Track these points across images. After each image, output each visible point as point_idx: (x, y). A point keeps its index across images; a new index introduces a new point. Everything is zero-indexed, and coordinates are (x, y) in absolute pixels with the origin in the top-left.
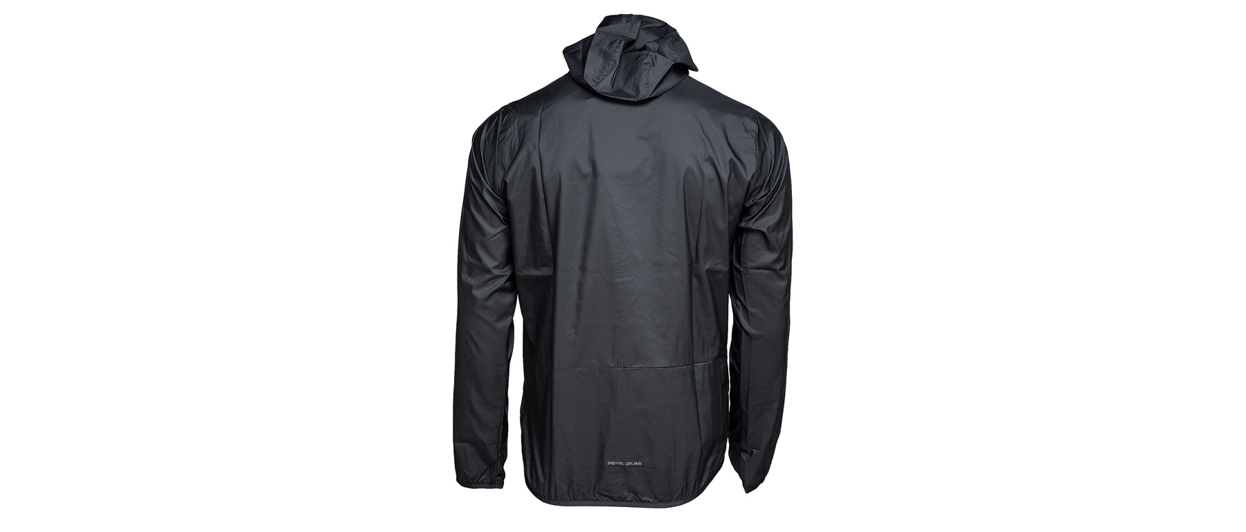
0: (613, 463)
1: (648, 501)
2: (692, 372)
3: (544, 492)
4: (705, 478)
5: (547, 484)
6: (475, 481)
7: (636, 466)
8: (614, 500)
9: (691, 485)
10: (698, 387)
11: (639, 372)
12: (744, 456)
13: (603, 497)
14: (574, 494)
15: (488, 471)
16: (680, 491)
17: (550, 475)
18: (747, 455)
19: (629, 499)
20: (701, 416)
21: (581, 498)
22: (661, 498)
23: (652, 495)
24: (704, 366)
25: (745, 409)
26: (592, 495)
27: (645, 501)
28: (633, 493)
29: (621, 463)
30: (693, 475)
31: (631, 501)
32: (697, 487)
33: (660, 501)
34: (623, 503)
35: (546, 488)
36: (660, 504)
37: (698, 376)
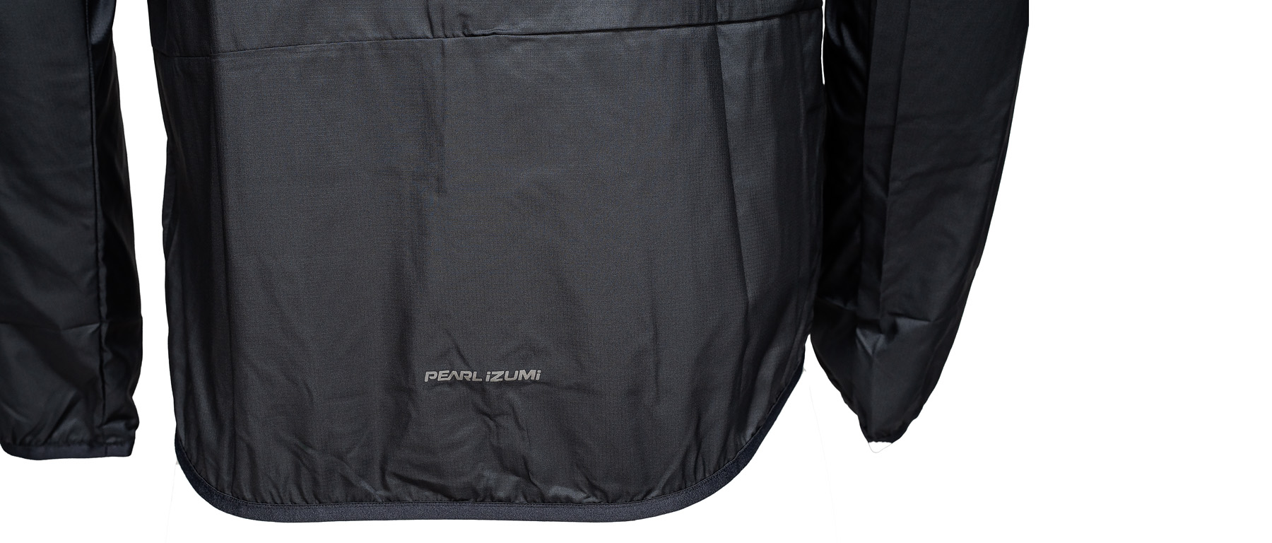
0: (441, 376)
1: (568, 501)
2: (713, 54)
3: (218, 477)
4: (755, 416)
5: (226, 450)
6: (43, 436)
7: (523, 383)
8: (452, 499)
9: (714, 442)
10: (733, 109)
11: (518, 49)
12: (869, 341)
13: (413, 489)
14: (315, 482)
15: (80, 406)
16: (675, 465)
17: (233, 421)
18: (881, 340)
19: (501, 494)
20: (741, 211)
21: (338, 493)
22: (612, 487)
23: (580, 479)
24: (752, 35)
25: (876, 190)
26: (378, 482)
27: (556, 500)
28: (516, 473)
29: (471, 375)
30: (718, 407)
31: (508, 501)
32: (731, 444)
33: (608, 499)
34: (482, 508)
35: (225, 465)
36: (612, 509)
37: (733, 70)
